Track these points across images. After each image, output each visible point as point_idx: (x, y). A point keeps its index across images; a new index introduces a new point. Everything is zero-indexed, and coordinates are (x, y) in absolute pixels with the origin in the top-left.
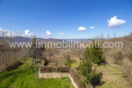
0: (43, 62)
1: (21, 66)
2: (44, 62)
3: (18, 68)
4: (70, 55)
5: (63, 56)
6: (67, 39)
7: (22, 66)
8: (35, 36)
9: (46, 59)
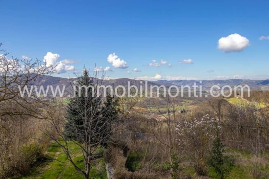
1: (45, 166)
2: (125, 159)
3: (38, 173)
7: (47, 167)
8: (86, 73)
9: (126, 150)
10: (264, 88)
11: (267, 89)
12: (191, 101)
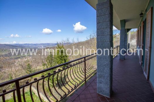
6: (27, 44)
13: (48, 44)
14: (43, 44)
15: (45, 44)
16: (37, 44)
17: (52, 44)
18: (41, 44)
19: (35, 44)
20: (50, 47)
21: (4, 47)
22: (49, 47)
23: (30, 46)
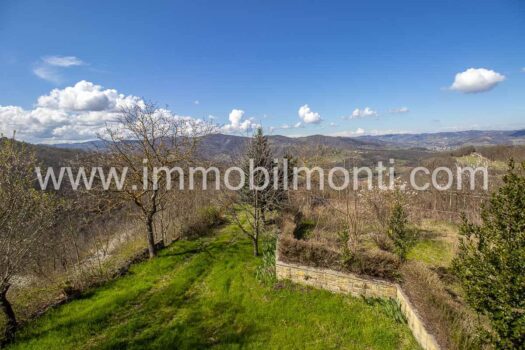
0: (290, 226)
2: (294, 226)
3: (215, 235)
4: (406, 207)
5: (369, 209)
6: (391, 135)
8: (260, 131)
9: (299, 216)
10: (516, 142)
11: (522, 144)
12: (405, 161)
13: (473, 135)
14: (449, 134)
15: (461, 134)
16: (425, 135)
17: (496, 134)
18: (442, 135)
19: (417, 136)
20: (480, 145)
21: (338, 144)
22: (476, 145)
23: (400, 141)
